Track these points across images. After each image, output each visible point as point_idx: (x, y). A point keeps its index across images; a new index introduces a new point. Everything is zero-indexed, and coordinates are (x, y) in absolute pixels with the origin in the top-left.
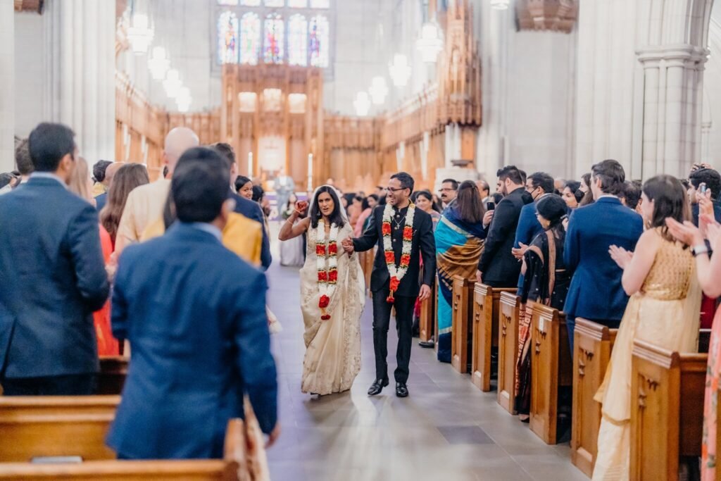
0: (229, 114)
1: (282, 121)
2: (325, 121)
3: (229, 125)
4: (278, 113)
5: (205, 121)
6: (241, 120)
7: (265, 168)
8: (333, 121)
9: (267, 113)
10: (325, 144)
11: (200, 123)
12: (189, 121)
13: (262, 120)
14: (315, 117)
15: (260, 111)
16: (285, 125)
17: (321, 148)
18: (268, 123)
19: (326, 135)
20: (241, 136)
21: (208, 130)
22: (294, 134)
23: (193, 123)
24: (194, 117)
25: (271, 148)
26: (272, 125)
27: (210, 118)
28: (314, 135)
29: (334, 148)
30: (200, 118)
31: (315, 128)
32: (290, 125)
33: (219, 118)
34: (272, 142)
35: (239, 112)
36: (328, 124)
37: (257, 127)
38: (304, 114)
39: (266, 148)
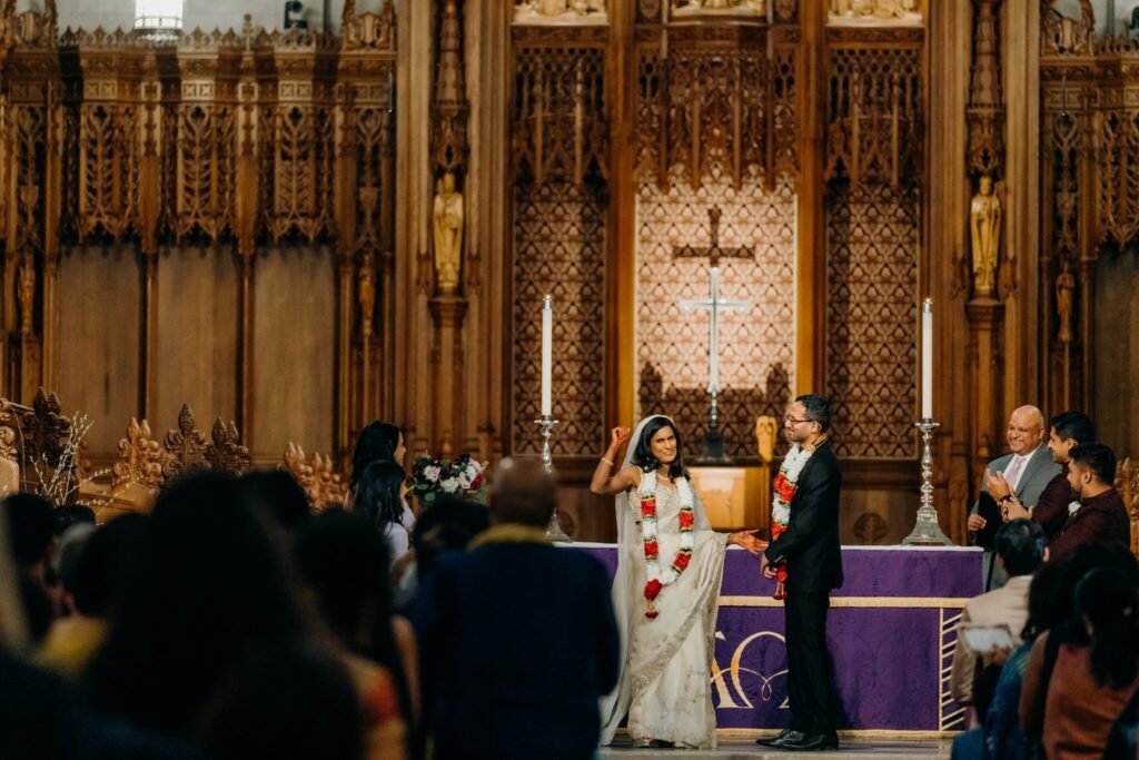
0: (446, 47)
1: (780, 81)
2: (1048, 75)
3: (448, 116)
4: (751, 34)
5: (293, 93)
6: (519, 81)
7: (673, 377)
8: (1108, 75)
9: (684, 35)
10: (1054, 223)
11: (268, 109)
12: (199, 90)
13: (654, 80)
14: (988, 52)
15: (640, 27)
16: (801, 105)
17: (1027, 247)
18: (688, 96)
19: (1059, 166)
20: (521, 183)
21: (317, 147)
22: (853, 172)
23: (224, 109)
24: (228, 68)
25: (714, 254)
26: (717, 109)
27: (325, 70)
28: (986, 166)
29: (1111, 247)
30: (267, 70)
31: (989, 121)
32: (832, 108)
33: (384, 71)
34: (715, 217)
35: (513, 28)
36: (1068, 96)
37: (620, 129)
38: (915, 34)
39: (680, 253)
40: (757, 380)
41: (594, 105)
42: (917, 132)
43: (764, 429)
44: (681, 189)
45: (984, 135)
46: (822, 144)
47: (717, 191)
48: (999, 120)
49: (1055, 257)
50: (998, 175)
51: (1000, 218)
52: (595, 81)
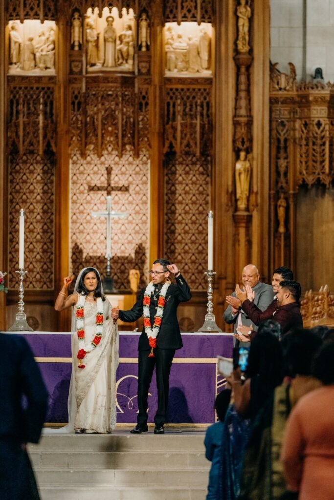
1: (141, 104)
2: (273, 101)
4: (127, 81)
6: (12, 103)
7: (88, 250)
8: (303, 102)
9: (93, 81)
10: (277, 174)
13: (79, 103)
14: (244, 89)
15: (72, 75)
16: (152, 116)
17: (262, 185)
18: (95, 111)
19: (279, 146)
20: (13, 154)
22: (178, 148)
25: (109, 189)
26: (110, 117)
28: (243, 146)
29: (304, 187)
31: (244, 124)
32: (167, 117)
34: (109, 171)
35: (8, 77)
36: (284, 112)
37: (62, 127)
38: (208, 81)
39: (92, 189)
40: (129, 251)
41: (49, 115)
42: (209, 130)
43: (133, 276)
44: (92, 157)
45: (242, 130)
46: (162, 135)
47: (110, 158)
48: (249, 124)
49: (277, 191)
50: (249, 151)
51: (250, 172)
52: (49, 103)
